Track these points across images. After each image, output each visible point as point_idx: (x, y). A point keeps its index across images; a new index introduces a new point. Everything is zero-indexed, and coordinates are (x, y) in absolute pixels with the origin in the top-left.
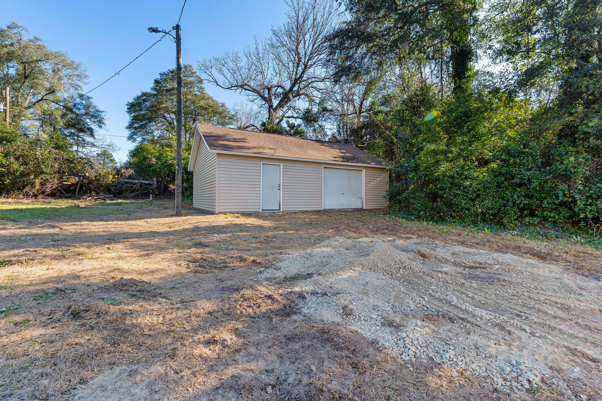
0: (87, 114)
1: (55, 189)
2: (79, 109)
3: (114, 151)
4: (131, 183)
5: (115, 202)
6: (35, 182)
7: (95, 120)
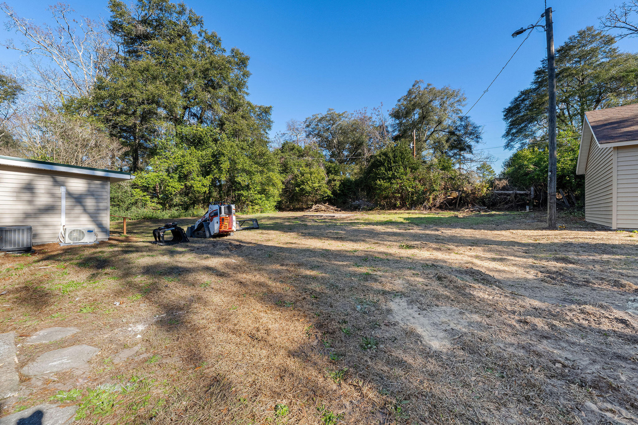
0: (466, 133)
1: (442, 203)
2: (459, 131)
3: (492, 162)
4: (505, 194)
5: (488, 213)
6: (429, 198)
7: (474, 137)
